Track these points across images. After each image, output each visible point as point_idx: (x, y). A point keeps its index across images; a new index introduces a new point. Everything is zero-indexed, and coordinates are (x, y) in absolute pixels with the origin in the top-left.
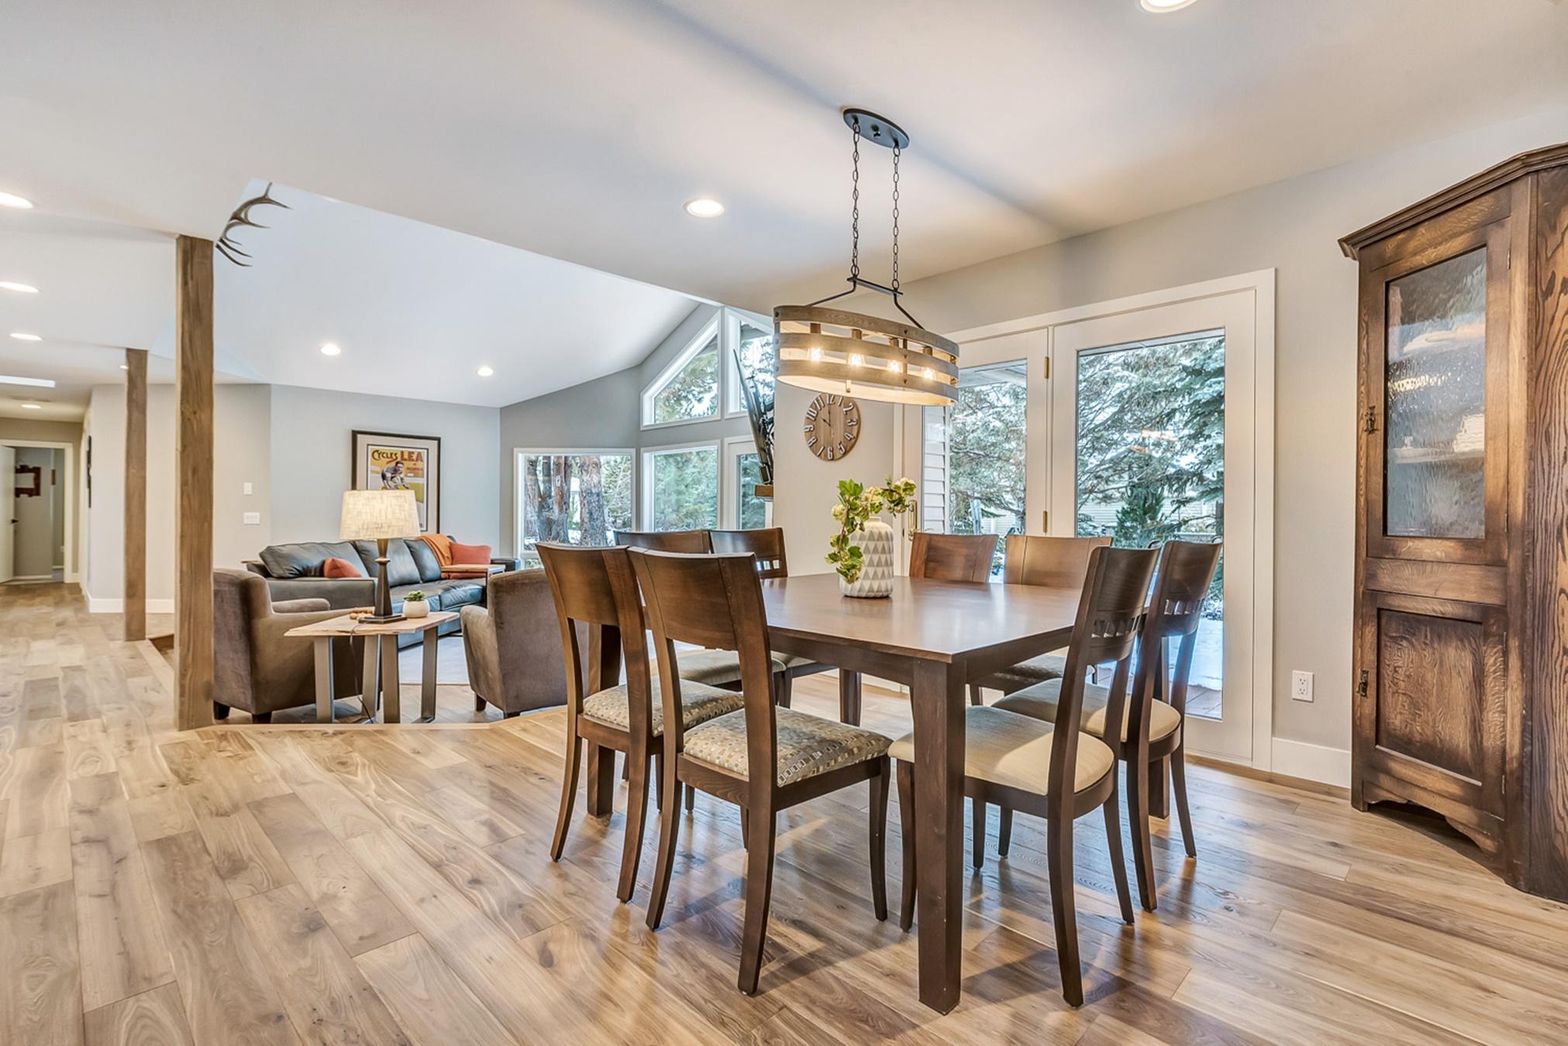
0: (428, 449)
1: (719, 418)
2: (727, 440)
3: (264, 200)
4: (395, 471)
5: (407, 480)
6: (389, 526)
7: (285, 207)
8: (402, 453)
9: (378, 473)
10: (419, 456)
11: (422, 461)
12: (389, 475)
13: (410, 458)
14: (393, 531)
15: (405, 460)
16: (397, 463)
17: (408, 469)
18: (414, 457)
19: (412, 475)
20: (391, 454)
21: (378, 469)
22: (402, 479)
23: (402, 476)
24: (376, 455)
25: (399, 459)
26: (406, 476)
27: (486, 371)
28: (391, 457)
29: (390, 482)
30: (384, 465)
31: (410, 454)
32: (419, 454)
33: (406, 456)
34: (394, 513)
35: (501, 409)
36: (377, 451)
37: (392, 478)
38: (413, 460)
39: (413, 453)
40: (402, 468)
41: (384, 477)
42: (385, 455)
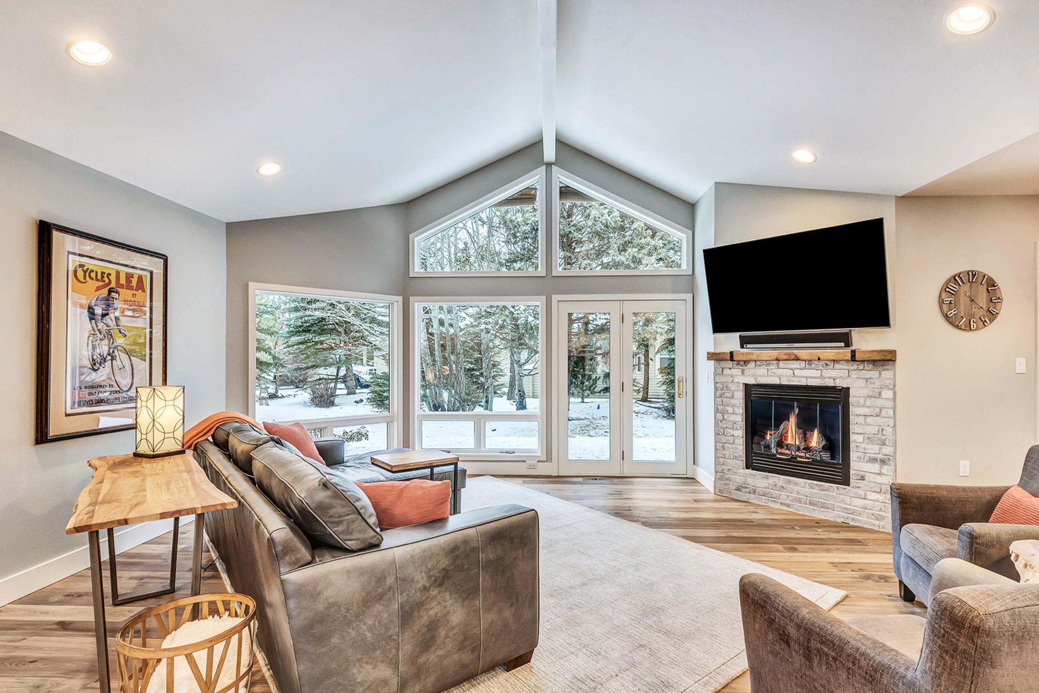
0: (151, 273)
2: (555, 298)
4: (108, 302)
5: (124, 322)
8: (118, 273)
10: (140, 285)
11: (144, 291)
12: (98, 311)
13: (128, 286)
15: (122, 286)
16: (110, 291)
17: (125, 302)
18: (134, 282)
19: (130, 313)
20: (103, 273)
21: (85, 302)
22: (117, 319)
23: (117, 314)
24: (80, 273)
25: (113, 285)
26: (123, 314)
27: (270, 168)
28: (103, 281)
29: (101, 325)
30: (91, 292)
31: (129, 277)
32: (140, 278)
33: (123, 281)
36: (81, 266)
37: (103, 316)
38: (131, 288)
39: (132, 276)
40: (118, 300)
41: (91, 311)
42: (93, 275)
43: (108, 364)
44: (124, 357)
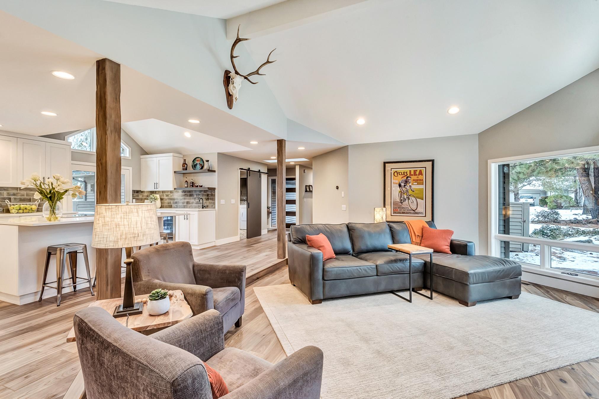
0: (426, 168)
3: (238, 40)
4: (406, 182)
5: (413, 187)
8: (410, 171)
9: (396, 184)
10: (421, 173)
11: (422, 175)
12: (403, 184)
13: (415, 174)
15: (412, 175)
16: (407, 178)
17: (414, 180)
18: (417, 173)
19: (416, 183)
20: (404, 172)
21: (397, 182)
22: (410, 186)
23: (410, 184)
24: (396, 173)
25: (408, 175)
26: (413, 184)
27: (454, 110)
28: (404, 174)
29: (404, 189)
30: (400, 179)
31: (415, 171)
32: (421, 171)
33: (412, 173)
35: (479, 134)
36: (396, 172)
37: (404, 186)
38: (417, 175)
39: (417, 171)
40: (411, 180)
41: (400, 186)
42: (400, 174)
43: (407, 201)
44: (414, 199)
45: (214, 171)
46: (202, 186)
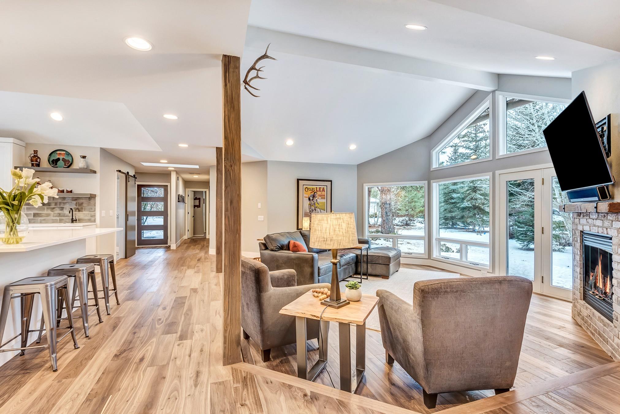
0: (327, 186)
1: (492, 159)
2: (497, 172)
3: (265, 56)
4: (314, 196)
5: (319, 200)
6: (331, 240)
7: (274, 59)
8: (317, 188)
9: (307, 198)
10: (323, 190)
12: (311, 198)
13: (320, 191)
14: (334, 244)
15: (318, 191)
16: (314, 193)
17: (319, 195)
18: (321, 190)
19: (320, 198)
20: (312, 188)
21: (307, 196)
23: (316, 199)
24: (306, 189)
25: (315, 191)
26: (318, 199)
27: (353, 147)
29: (312, 202)
30: (309, 194)
31: (320, 188)
32: (323, 188)
33: (318, 190)
34: (335, 230)
35: (357, 165)
36: (307, 188)
37: (313, 199)
38: (321, 191)
39: (321, 188)
40: (317, 195)
41: (309, 199)
42: (310, 189)
44: (319, 210)
45: (95, 172)
46: (71, 192)
